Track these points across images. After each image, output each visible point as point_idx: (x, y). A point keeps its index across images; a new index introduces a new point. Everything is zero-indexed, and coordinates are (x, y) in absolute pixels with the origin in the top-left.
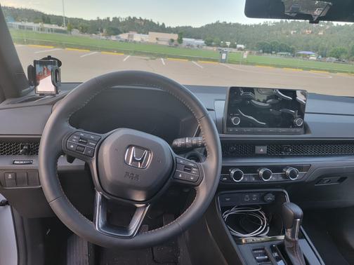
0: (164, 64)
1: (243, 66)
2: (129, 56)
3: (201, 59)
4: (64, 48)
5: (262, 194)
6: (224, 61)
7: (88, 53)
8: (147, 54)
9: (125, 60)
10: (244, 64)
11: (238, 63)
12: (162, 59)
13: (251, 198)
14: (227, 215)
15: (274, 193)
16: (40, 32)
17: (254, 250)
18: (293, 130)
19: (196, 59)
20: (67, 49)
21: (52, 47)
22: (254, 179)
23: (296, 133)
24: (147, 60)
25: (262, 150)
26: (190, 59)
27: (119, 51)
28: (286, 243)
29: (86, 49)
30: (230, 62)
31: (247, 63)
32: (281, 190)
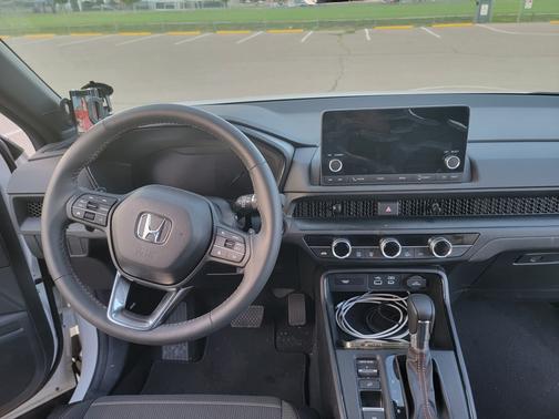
0: (369, 38)
1: (525, 24)
2: (311, 32)
3: (438, 21)
4: (214, 31)
5: (403, 276)
6: (486, 20)
7: (248, 35)
8: (342, 24)
9: (303, 40)
10: (527, 21)
11: (513, 19)
12: (366, 30)
13: (385, 281)
14: (353, 303)
15: (423, 275)
16: (184, 9)
17: (358, 359)
18: (444, 176)
19: (428, 22)
20: (218, 32)
21: (198, 33)
22: (371, 255)
23: (449, 181)
24: (340, 35)
25: (389, 209)
26: (418, 22)
27: (296, 26)
28: (409, 354)
29: (246, 29)
30: (498, 20)
31: (532, 18)
32: (436, 271)
